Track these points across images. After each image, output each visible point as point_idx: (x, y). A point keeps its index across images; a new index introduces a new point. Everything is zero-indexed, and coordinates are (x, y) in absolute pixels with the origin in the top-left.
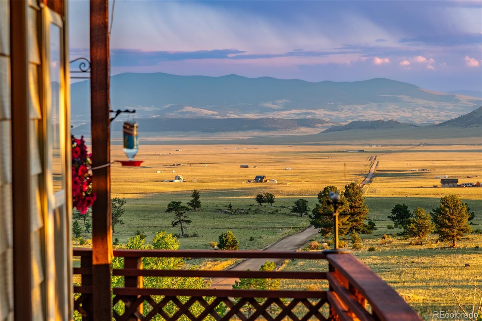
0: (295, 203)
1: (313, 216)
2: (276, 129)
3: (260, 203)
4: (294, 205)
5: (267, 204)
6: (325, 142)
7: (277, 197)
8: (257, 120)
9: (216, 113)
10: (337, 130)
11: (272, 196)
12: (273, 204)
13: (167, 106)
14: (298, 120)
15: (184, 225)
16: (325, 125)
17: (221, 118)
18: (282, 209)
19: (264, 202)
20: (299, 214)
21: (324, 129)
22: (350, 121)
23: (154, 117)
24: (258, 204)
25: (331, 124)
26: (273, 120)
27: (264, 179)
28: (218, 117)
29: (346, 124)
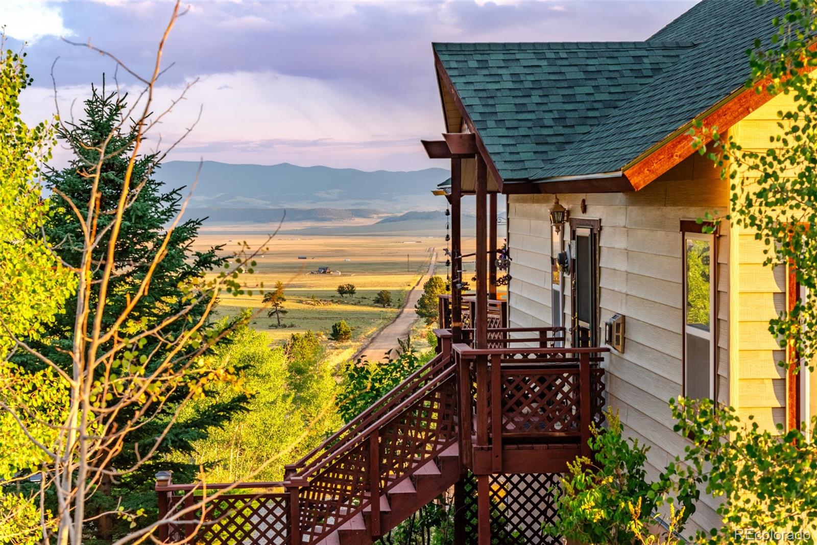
0: (379, 294)
1: (418, 306)
2: (330, 220)
3: (341, 294)
4: (377, 296)
5: (348, 295)
6: (382, 233)
7: (357, 289)
8: (311, 210)
9: (268, 202)
10: (393, 221)
11: (353, 287)
12: (354, 296)
13: (217, 196)
14: (352, 210)
15: (280, 315)
16: (380, 215)
17: (273, 208)
18: (364, 300)
19: (345, 293)
20: (382, 305)
21: (380, 220)
22: (406, 212)
23: (204, 206)
24: (339, 295)
25: (386, 215)
26: (326, 211)
27: (328, 271)
28: (270, 207)
29: (402, 214)
